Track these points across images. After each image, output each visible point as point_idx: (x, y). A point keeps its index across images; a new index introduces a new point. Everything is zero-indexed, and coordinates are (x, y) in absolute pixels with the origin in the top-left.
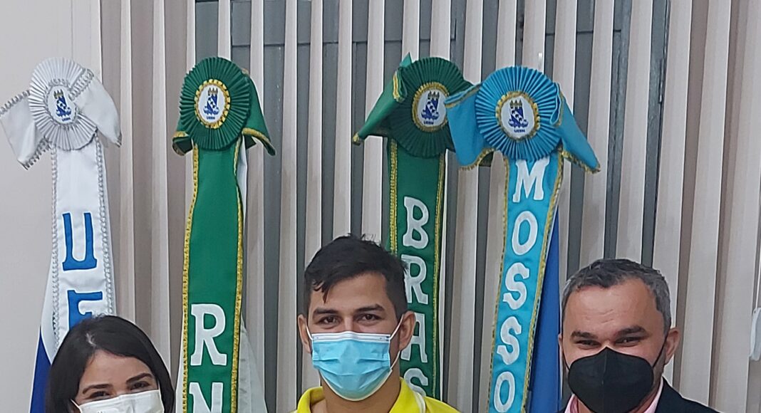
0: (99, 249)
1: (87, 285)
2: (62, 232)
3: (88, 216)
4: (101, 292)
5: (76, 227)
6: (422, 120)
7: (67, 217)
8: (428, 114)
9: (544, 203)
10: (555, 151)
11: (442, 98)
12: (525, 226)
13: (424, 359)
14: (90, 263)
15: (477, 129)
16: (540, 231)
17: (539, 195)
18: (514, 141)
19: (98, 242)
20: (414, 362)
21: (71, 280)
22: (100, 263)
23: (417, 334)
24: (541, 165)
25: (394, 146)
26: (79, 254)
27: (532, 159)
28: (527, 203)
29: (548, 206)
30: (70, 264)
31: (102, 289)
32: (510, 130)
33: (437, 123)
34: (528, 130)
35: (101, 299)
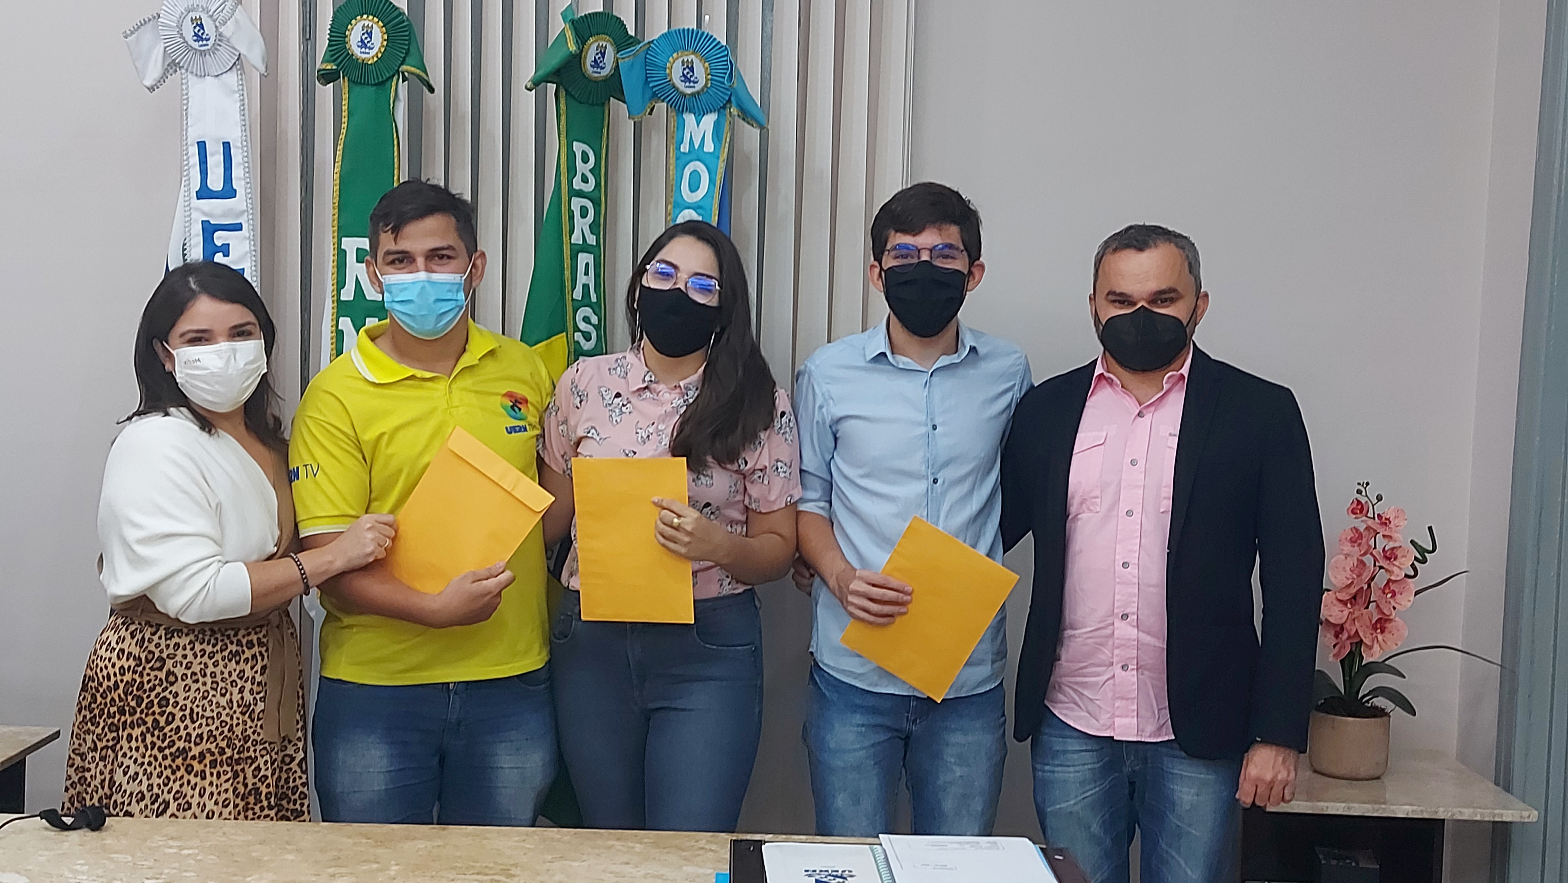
0: (238, 179)
1: (224, 215)
2: (195, 160)
3: (227, 146)
4: (241, 224)
5: (212, 155)
6: (590, 70)
7: (202, 146)
8: (596, 64)
9: (715, 155)
10: (724, 107)
11: (610, 51)
12: (696, 176)
13: (594, 299)
14: (229, 192)
15: (647, 82)
16: (712, 181)
17: (709, 147)
18: (684, 95)
19: (237, 172)
20: (586, 301)
21: (206, 209)
22: (240, 192)
23: (586, 273)
24: (709, 120)
25: (562, 93)
26: (216, 182)
27: (700, 114)
28: (697, 154)
29: (718, 158)
30: (204, 193)
31: (242, 220)
32: (681, 86)
33: (605, 73)
34: (698, 87)
35: (241, 229)
